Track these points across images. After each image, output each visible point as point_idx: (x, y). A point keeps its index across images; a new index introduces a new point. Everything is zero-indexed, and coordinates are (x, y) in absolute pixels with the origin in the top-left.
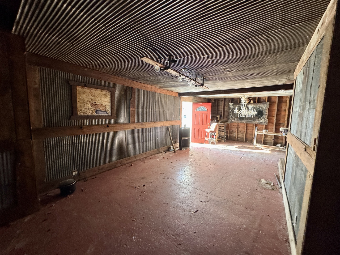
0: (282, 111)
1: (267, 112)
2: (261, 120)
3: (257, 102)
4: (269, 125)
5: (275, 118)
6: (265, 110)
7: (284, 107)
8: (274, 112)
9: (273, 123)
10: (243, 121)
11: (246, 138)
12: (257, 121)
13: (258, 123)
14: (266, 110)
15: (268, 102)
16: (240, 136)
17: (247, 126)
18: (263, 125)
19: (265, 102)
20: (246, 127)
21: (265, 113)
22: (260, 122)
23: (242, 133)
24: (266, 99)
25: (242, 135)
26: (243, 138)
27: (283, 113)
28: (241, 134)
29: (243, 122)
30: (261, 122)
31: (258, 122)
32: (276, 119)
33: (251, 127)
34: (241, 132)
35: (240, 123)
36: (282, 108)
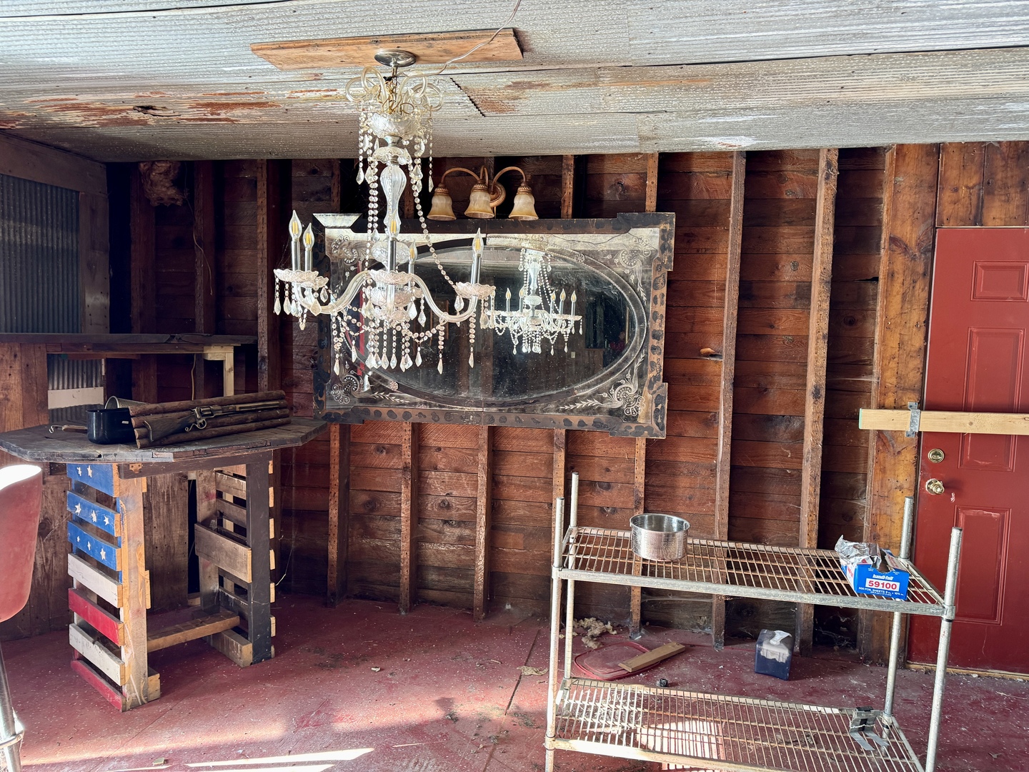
0: (782, 302)
1: (662, 309)
2: (615, 393)
3: (568, 209)
4: (680, 435)
5: (722, 371)
6: (640, 288)
7: (795, 266)
8: (713, 314)
9: (709, 422)
10: (461, 402)
11: (493, 575)
12: (575, 401)
13: (589, 420)
14: (653, 293)
15: (660, 207)
16: (442, 548)
17: (496, 455)
18: (632, 442)
19: (641, 207)
20: (483, 458)
21: (641, 321)
22: (606, 405)
23: (461, 524)
24: (643, 177)
25: (461, 539)
26: (465, 571)
27: (785, 323)
28: (452, 532)
29: (458, 408)
30: (611, 412)
31: (587, 410)
32: (738, 382)
33: (530, 460)
34: (449, 507)
35: (429, 417)
36: (775, 267)
